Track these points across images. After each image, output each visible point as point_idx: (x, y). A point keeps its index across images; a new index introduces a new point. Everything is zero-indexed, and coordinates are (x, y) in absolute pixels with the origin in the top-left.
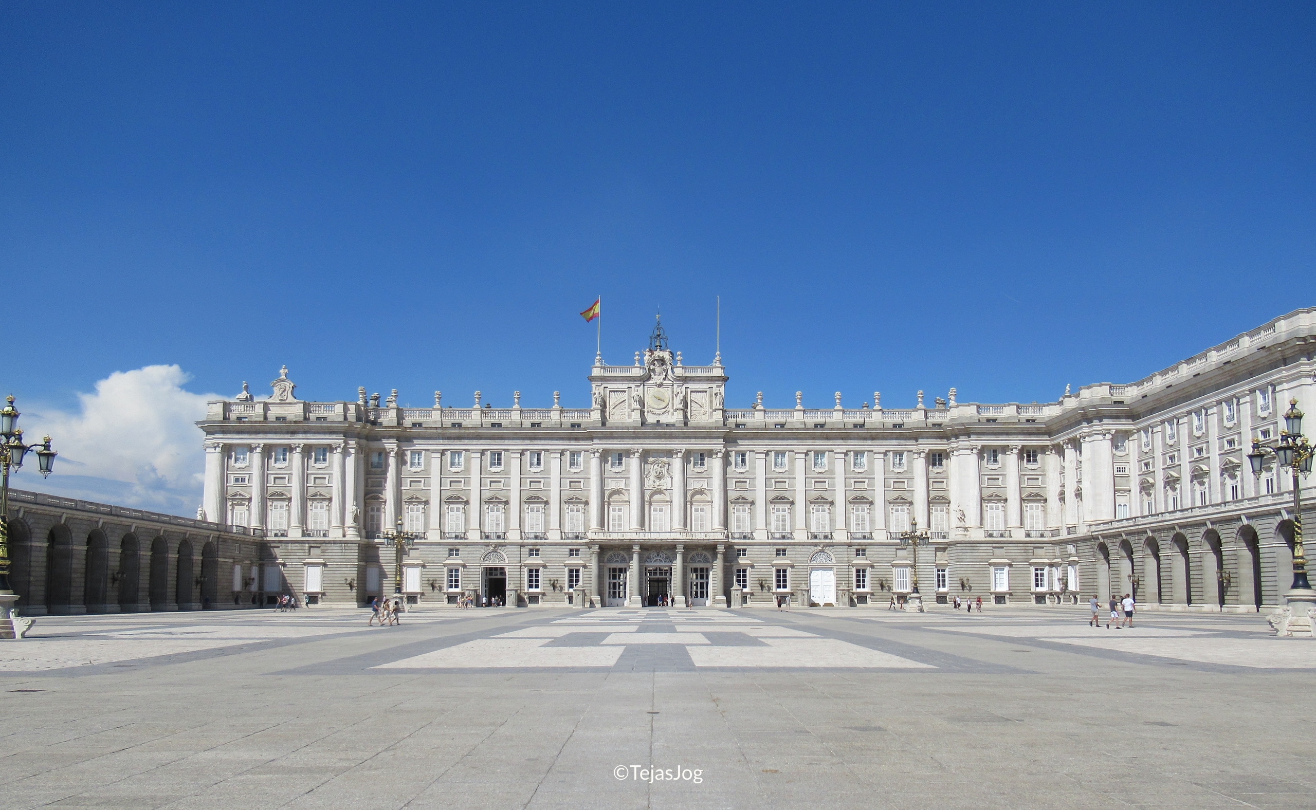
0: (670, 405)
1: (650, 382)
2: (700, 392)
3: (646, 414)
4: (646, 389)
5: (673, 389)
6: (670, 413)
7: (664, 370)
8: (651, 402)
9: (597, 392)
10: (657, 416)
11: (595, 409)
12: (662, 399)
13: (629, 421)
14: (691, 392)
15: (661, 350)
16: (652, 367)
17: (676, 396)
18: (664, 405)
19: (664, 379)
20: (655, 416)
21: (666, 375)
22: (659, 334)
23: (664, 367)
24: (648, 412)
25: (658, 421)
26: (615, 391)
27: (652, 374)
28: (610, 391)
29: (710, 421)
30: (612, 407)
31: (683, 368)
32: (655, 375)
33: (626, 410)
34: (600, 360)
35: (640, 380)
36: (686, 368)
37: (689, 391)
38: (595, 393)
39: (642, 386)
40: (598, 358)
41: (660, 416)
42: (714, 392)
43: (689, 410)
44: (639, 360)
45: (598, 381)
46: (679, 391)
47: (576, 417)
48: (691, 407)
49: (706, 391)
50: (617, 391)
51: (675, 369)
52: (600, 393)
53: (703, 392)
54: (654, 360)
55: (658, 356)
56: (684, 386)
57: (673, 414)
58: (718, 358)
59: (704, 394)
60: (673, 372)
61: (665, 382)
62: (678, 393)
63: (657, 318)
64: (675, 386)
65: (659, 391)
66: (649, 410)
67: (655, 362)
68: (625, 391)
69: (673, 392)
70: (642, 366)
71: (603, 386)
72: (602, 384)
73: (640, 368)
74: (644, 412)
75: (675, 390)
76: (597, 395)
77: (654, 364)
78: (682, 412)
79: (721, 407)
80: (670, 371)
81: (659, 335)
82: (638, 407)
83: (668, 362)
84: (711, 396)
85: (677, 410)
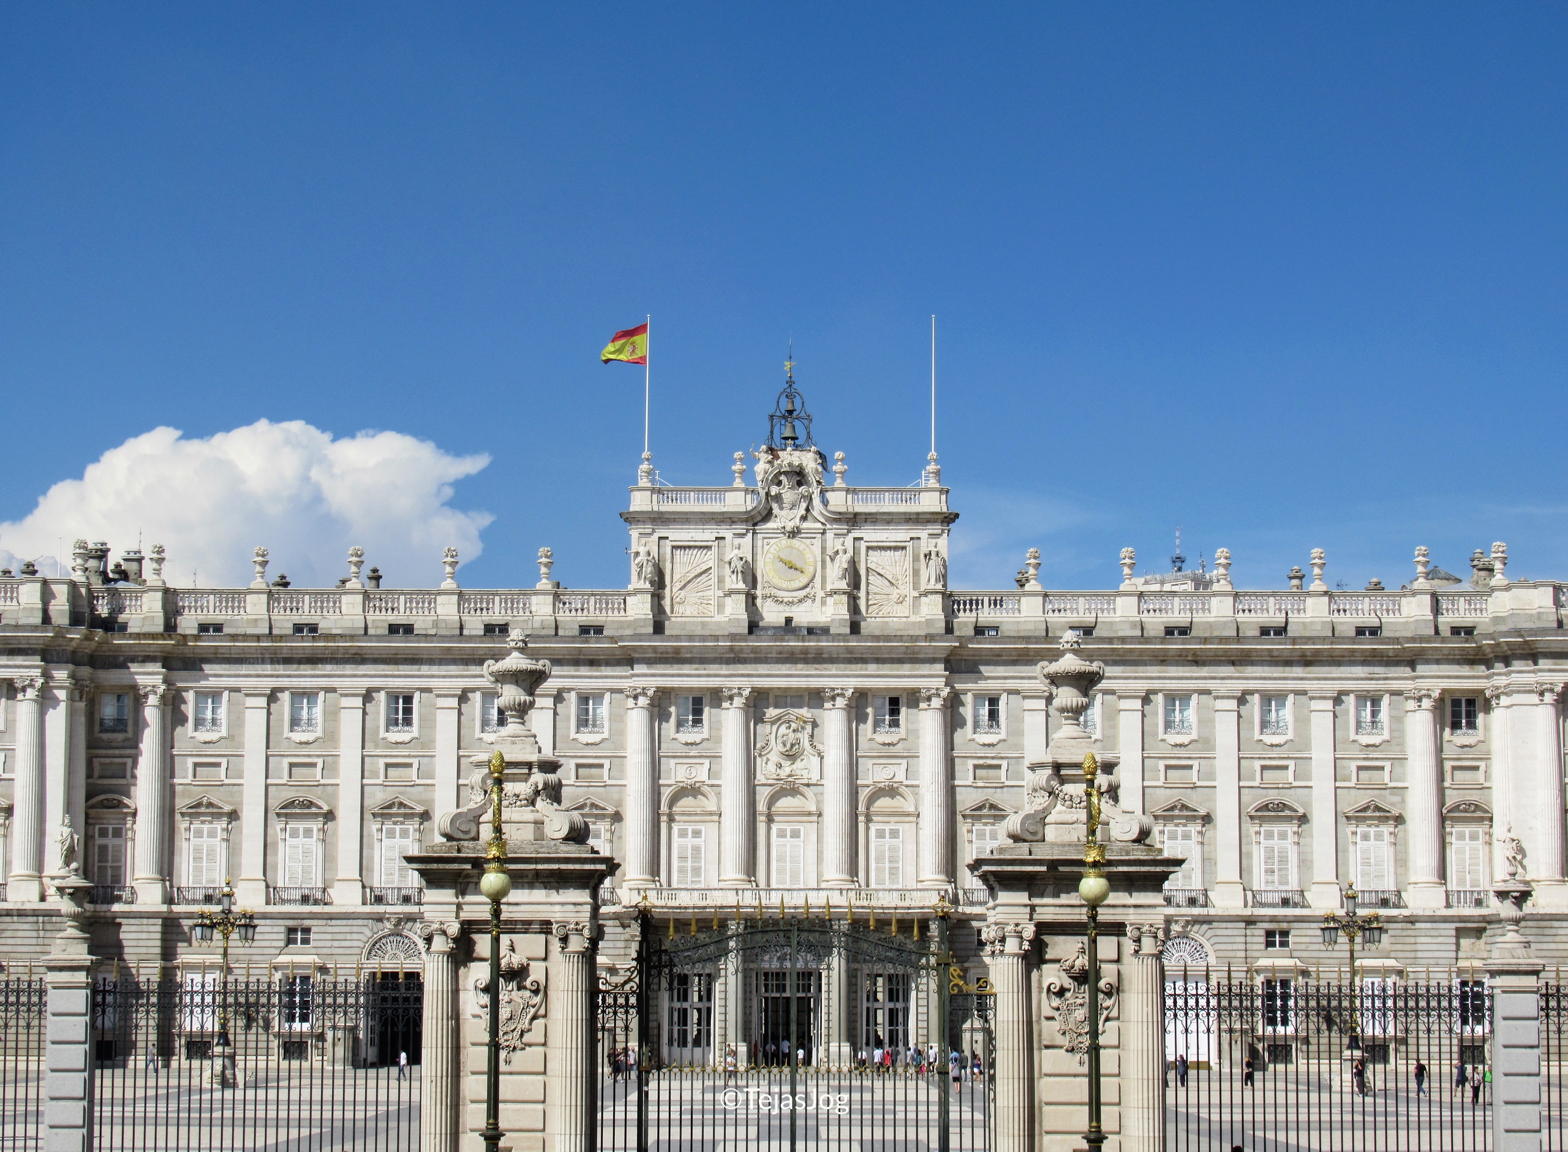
0: (818, 581)
1: (770, 525)
2: (890, 548)
3: (759, 602)
4: (759, 543)
5: (824, 542)
6: (818, 599)
7: (803, 496)
8: (771, 574)
9: (642, 550)
10: (787, 608)
11: (637, 592)
12: (798, 566)
13: (719, 618)
14: (868, 548)
15: (796, 447)
16: (774, 490)
17: (832, 560)
18: (803, 580)
19: (804, 518)
20: (781, 607)
21: (807, 510)
22: (790, 408)
23: (802, 489)
24: (765, 597)
25: (789, 620)
26: (685, 548)
27: (775, 506)
28: (673, 547)
29: (913, 619)
30: (678, 586)
31: (848, 491)
32: (781, 508)
33: (711, 593)
34: (649, 473)
35: (746, 521)
36: (855, 491)
37: (863, 546)
38: (637, 554)
39: (750, 535)
40: (645, 466)
41: (794, 608)
42: (924, 550)
43: (862, 594)
44: (742, 472)
45: (644, 522)
46: (840, 548)
47: (592, 609)
48: (868, 584)
49: (904, 548)
50: (690, 547)
51: (829, 495)
52: (649, 554)
53: (896, 548)
54: (780, 473)
55: (790, 465)
56: (851, 536)
57: (823, 603)
58: (932, 467)
59: (898, 553)
60: (825, 503)
61: (805, 525)
62: (837, 553)
63: (787, 368)
64: (830, 535)
65: (791, 547)
66: (767, 592)
67: (782, 478)
68: (709, 548)
69: (824, 549)
70: (751, 488)
71: (656, 536)
72: (654, 531)
73: (746, 491)
74: (754, 598)
75: (829, 544)
76: (642, 558)
77: (779, 483)
78: (845, 598)
79: (939, 586)
80: (816, 501)
81: (790, 412)
82: (741, 586)
83: (812, 479)
84: (916, 559)
85: (834, 592)
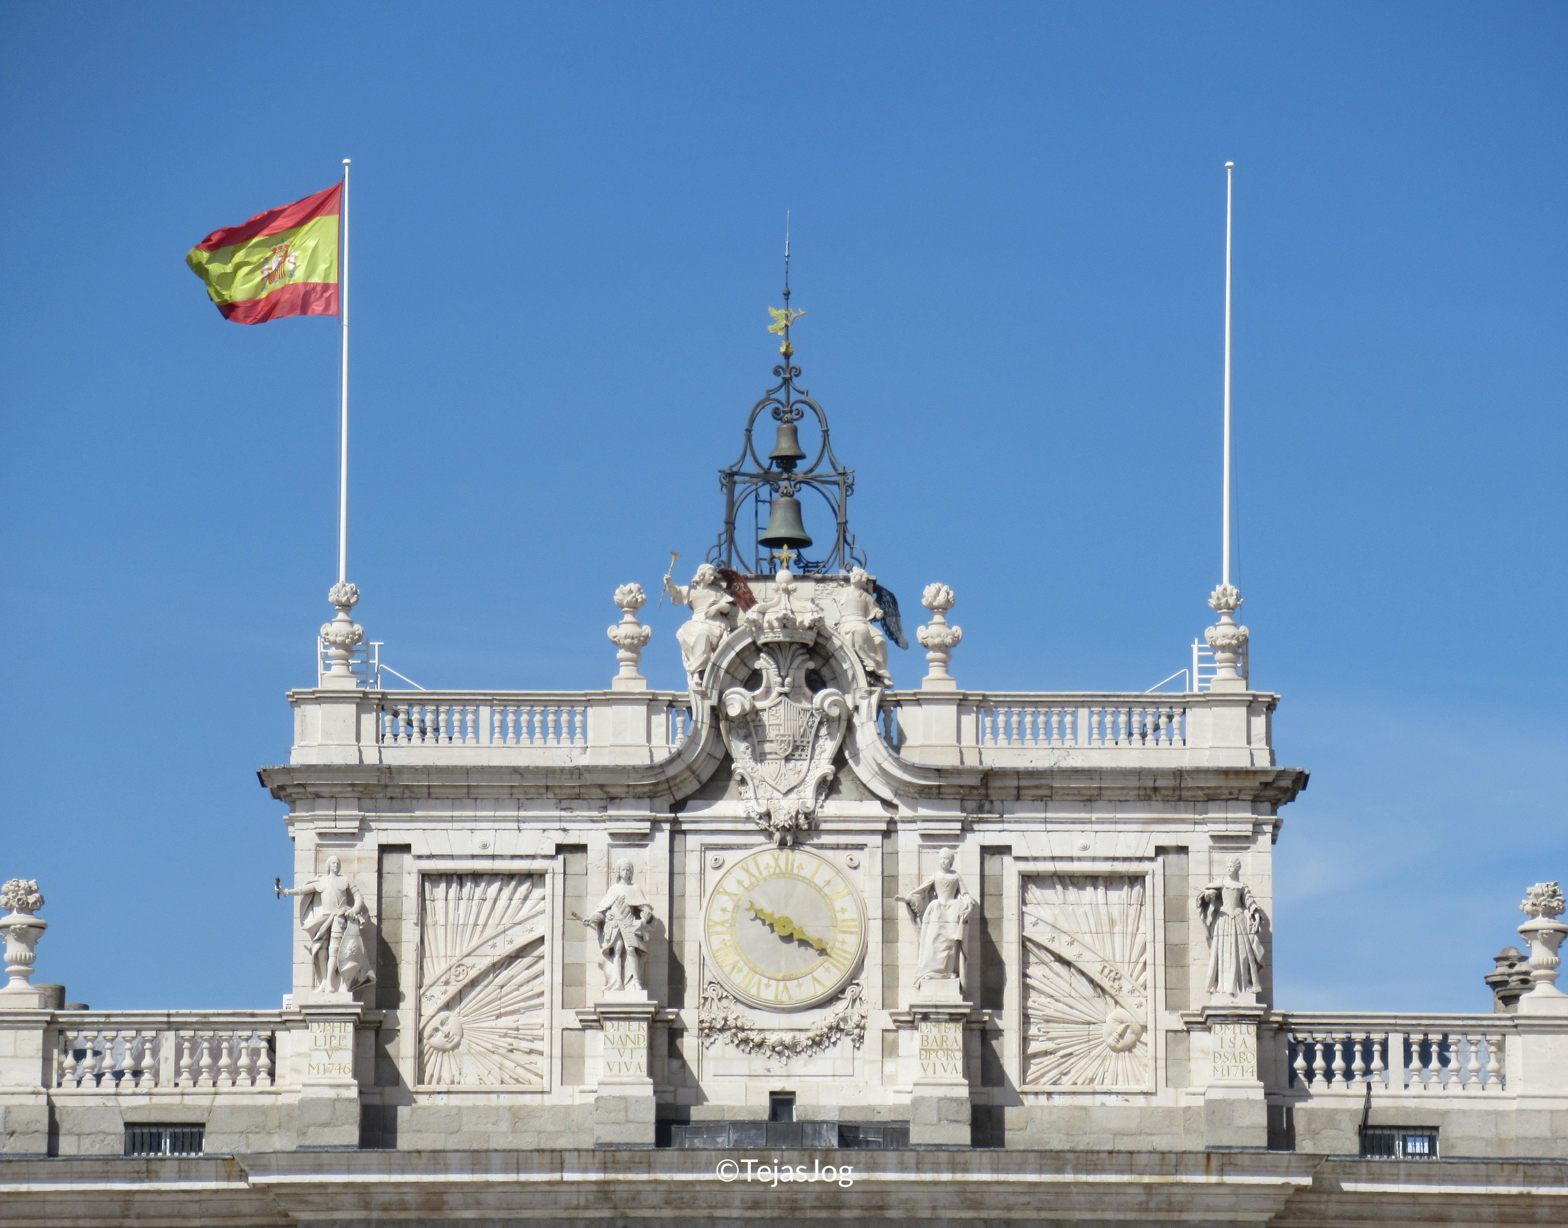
0: (871, 979)
1: (725, 807)
2: (1093, 879)
3: (689, 1044)
4: (691, 863)
5: (889, 858)
6: (872, 1036)
7: (826, 720)
8: (729, 958)
9: (329, 886)
10: (776, 1064)
11: (310, 1016)
12: (811, 933)
13: (564, 1096)
14: (1027, 879)
15: (806, 571)
16: (737, 701)
17: (916, 914)
18: (828, 978)
19: (828, 787)
20: (759, 1062)
21: (839, 761)
22: (785, 448)
23: (825, 698)
24: (708, 1030)
25: (782, 1102)
26: (461, 877)
27: (739, 749)
28: (427, 877)
29: (1165, 1099)
30: (439, 995)
31: (963, 703)
32: (760, 757)
33: (541, 1017)
34: (349, 647)
35: (651, 795)
36: (984, 705)
37: (1010, 871)
38: (312, 898)
39: (662, 838)
40: (338, 628)
41: (798, 1064)
42: (1199, 886)
43: (1009, 1020)
44: (638, 646)
45: (335, 800)
46: (939, 877)
47: (167, 1070)
48: (1026, 989)
49: (1136, 879)
50: (476, 877)
51: (905, 716)
52: (348, 897)
53: (1111, 881)
54: (755, 649)
55: (786, 623)
56: (973, 842)
57: (889, 1049)
58: (1223, 631)
59: (1119, 896)
60: (894, 740)
61: (832, 807)
62: (930, 892)
63: (777, 327)
64: (908, 839)
65: (788, 875)
66: (716, 1013)
67: (763, 663)
68: (535, 877)
69: (889, 882)
70: (666, 694)
71: (371, 842)
72: (364, 827)
73: (652, 703)
74: (675, 1032)
75: (906, 867)
76: (326, 911)
77: (753, 680)
78: (954, 1034)
79: (1247, 999)
80: (867, 734)
81: (787, 462)
82: (636, 995)
83: (853, 666)
84: (1174, 913)
85: (922, 1016)
